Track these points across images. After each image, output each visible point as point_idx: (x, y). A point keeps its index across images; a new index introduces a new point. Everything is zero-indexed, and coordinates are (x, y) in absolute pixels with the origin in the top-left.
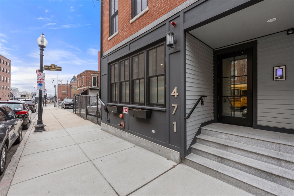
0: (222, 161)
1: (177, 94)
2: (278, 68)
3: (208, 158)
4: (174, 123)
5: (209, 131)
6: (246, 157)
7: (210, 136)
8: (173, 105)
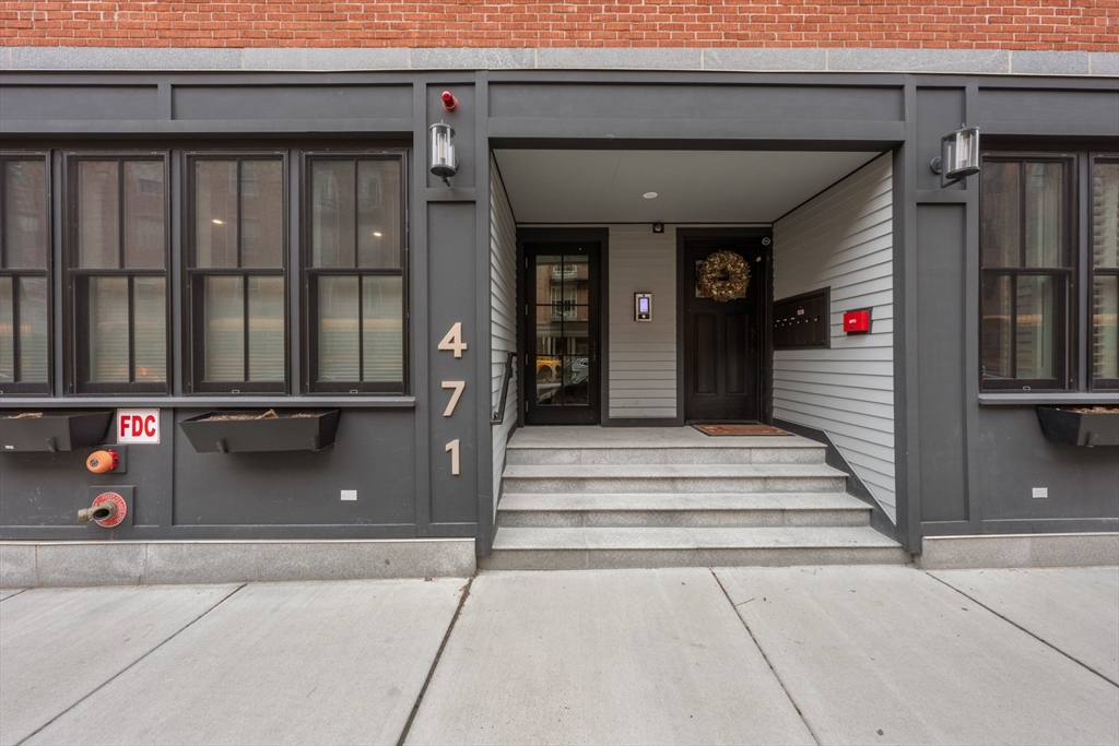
0: (582, 520)
1: (464, 346)
2: (641, 295)
3: (547, 526)
4: (454, 445)
5: (530, 452)
6: (622, 492)
7: (532, 464)
8: (445, 384)
